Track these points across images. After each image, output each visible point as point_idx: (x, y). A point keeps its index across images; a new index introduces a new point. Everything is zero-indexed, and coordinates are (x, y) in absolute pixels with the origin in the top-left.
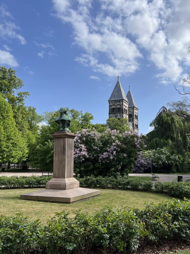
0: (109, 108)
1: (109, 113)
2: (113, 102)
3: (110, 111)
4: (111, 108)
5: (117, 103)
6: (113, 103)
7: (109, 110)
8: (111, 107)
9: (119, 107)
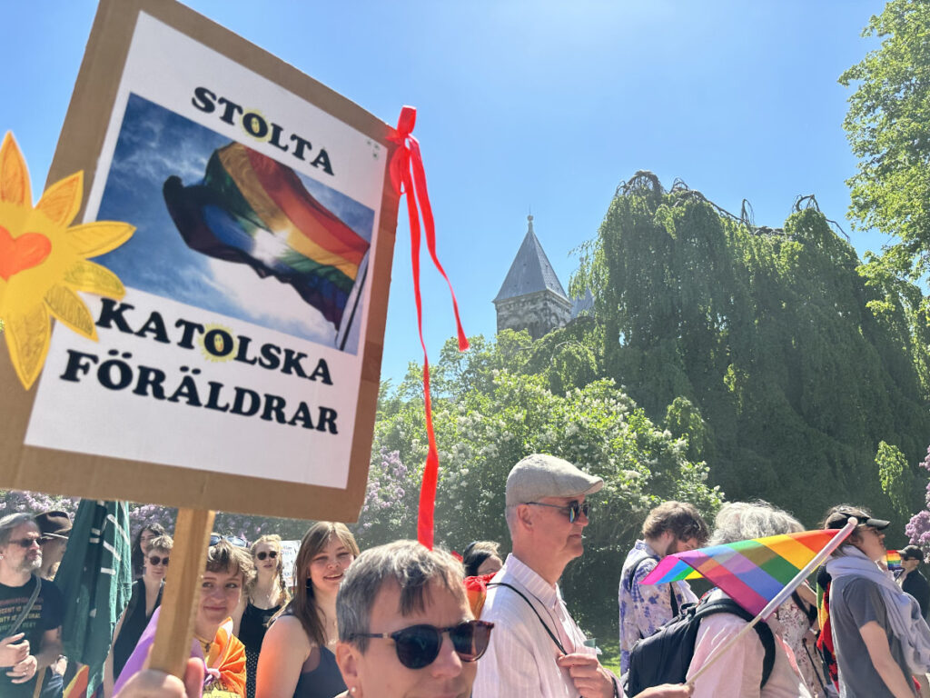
2: (512, 306)
6: (512, 309)
9: (531, 319)
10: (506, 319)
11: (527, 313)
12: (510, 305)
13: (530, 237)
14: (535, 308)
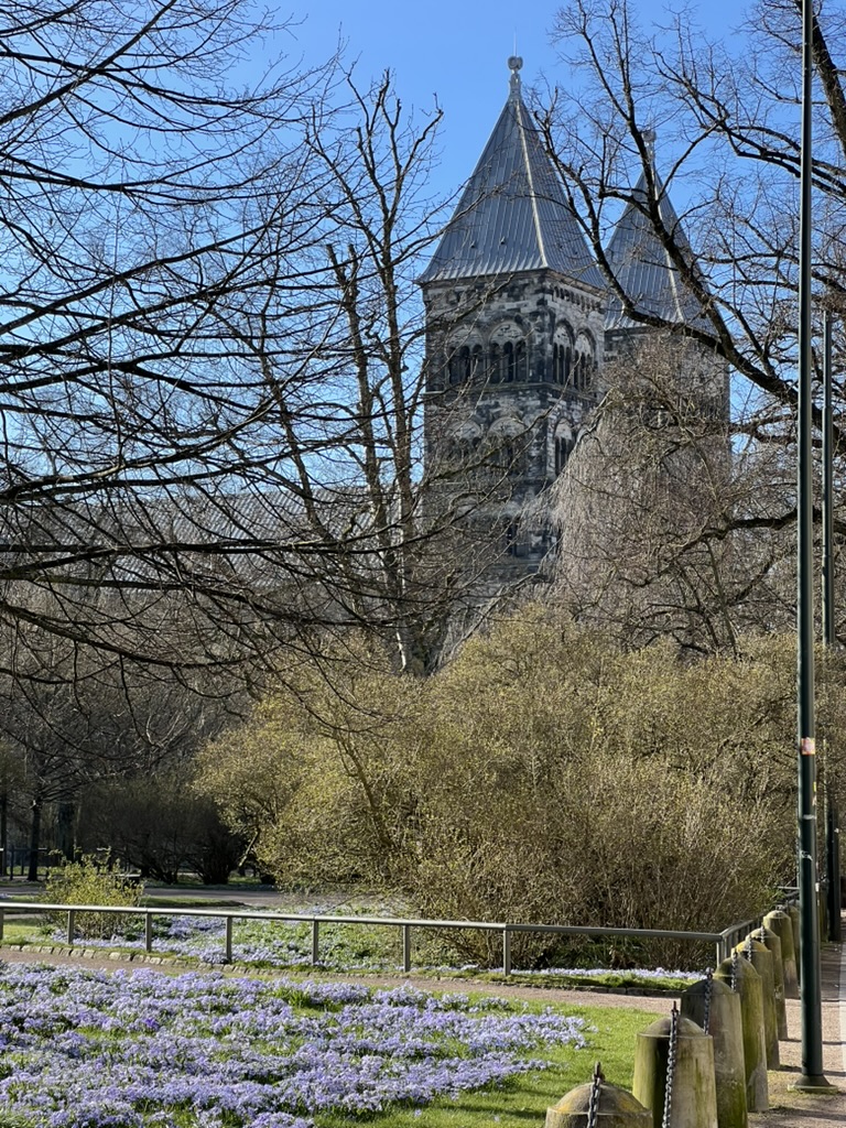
1: (430, 387)
3: (436, 370)
4: (439, 348)
5: (495, 306)
6: (463, 304)
8: (442, 339)
9: (506, 335)
11: (497, 320)
12: (458, 295)
13: (511, 116)
14: (518, 310)
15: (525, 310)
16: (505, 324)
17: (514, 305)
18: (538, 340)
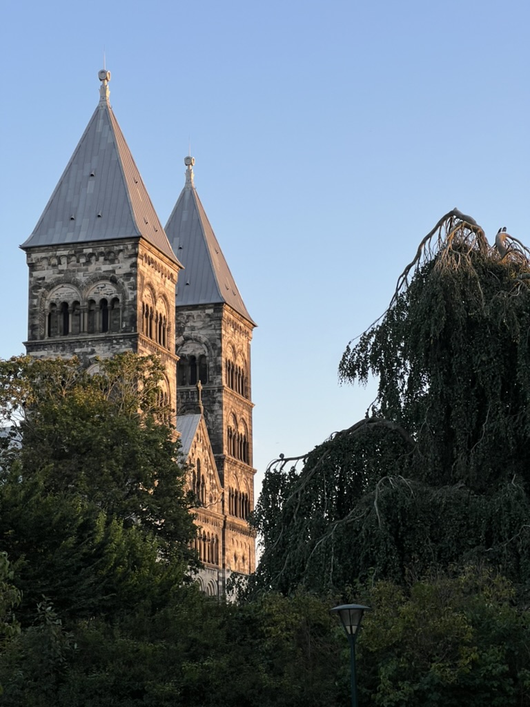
0: (31, 306)
1: (32, 336)
2: (64, 260)
3: (37, 322)
4: (41, 304)
5: (92, 268)
6: (64, 267)
7: (32, 314)
8: (43, 295)
9: (102, 292)
10: (50, 287)
11: (95, 279)
12: (59, 258)
13: (102, 116)
14: (113, 271)
15: (118, 272)
16: (101, 284)
17: (108, 267)
18: (131, 297)
